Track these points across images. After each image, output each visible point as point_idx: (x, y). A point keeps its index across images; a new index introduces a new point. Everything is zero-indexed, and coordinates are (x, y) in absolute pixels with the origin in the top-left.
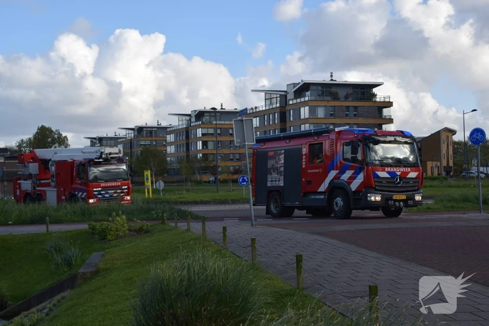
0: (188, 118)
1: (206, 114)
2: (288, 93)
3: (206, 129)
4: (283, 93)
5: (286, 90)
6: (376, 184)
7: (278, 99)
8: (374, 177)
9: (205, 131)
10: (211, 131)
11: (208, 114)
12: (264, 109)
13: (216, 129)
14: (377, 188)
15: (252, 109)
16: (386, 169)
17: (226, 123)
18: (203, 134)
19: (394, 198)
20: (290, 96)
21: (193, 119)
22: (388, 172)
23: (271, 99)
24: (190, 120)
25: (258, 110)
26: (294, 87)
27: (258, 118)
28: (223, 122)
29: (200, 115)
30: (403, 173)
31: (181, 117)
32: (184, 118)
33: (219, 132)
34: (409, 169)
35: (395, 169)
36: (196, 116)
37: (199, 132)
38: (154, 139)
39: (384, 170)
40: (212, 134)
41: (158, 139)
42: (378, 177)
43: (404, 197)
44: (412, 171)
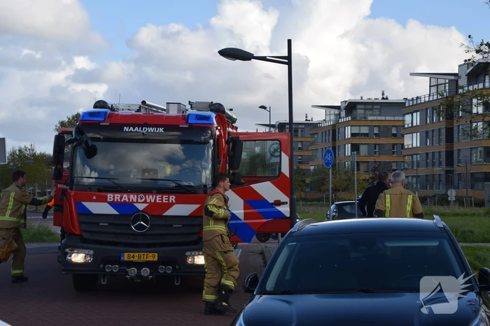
0: (337, 112)
1: (358, 107)
2: (460, 77)
3: (357, 128)
4: (453, 78)
5: (457, 72)
6: (84, 227)
7: (447, 85)
8: (80, 214)
9: (356, 130)
10: (365, 130)
11: (363, 107)
12: (427, 99)
13: (371, 127)
14: (85, 235)
15: (413, 100)
16: (110, 197)
17: (388, 118)
18: (353, 135)
19: (126, 257)
20: (463, 81)
21: (343, 114)
22: (113, 204)
23: (437, 85)
24: (340, 114)
25: (419, 102)
26: (468, 68)
27: (418, 113)
28: (383, 118)
29: (351, 107)
30: (152, 206)
31: (328, 110)
32: (333, 111)
33: (376, 131)
34: (172, 198)
35: (133, 197)
36: (346, 108)
37: (348, 132)
38: (300, 139)
39: (104, 200)
40: (366, 135)
41: (303, 139)
42: (89, 213)
43: (152, 257)
44: (178, 202)
